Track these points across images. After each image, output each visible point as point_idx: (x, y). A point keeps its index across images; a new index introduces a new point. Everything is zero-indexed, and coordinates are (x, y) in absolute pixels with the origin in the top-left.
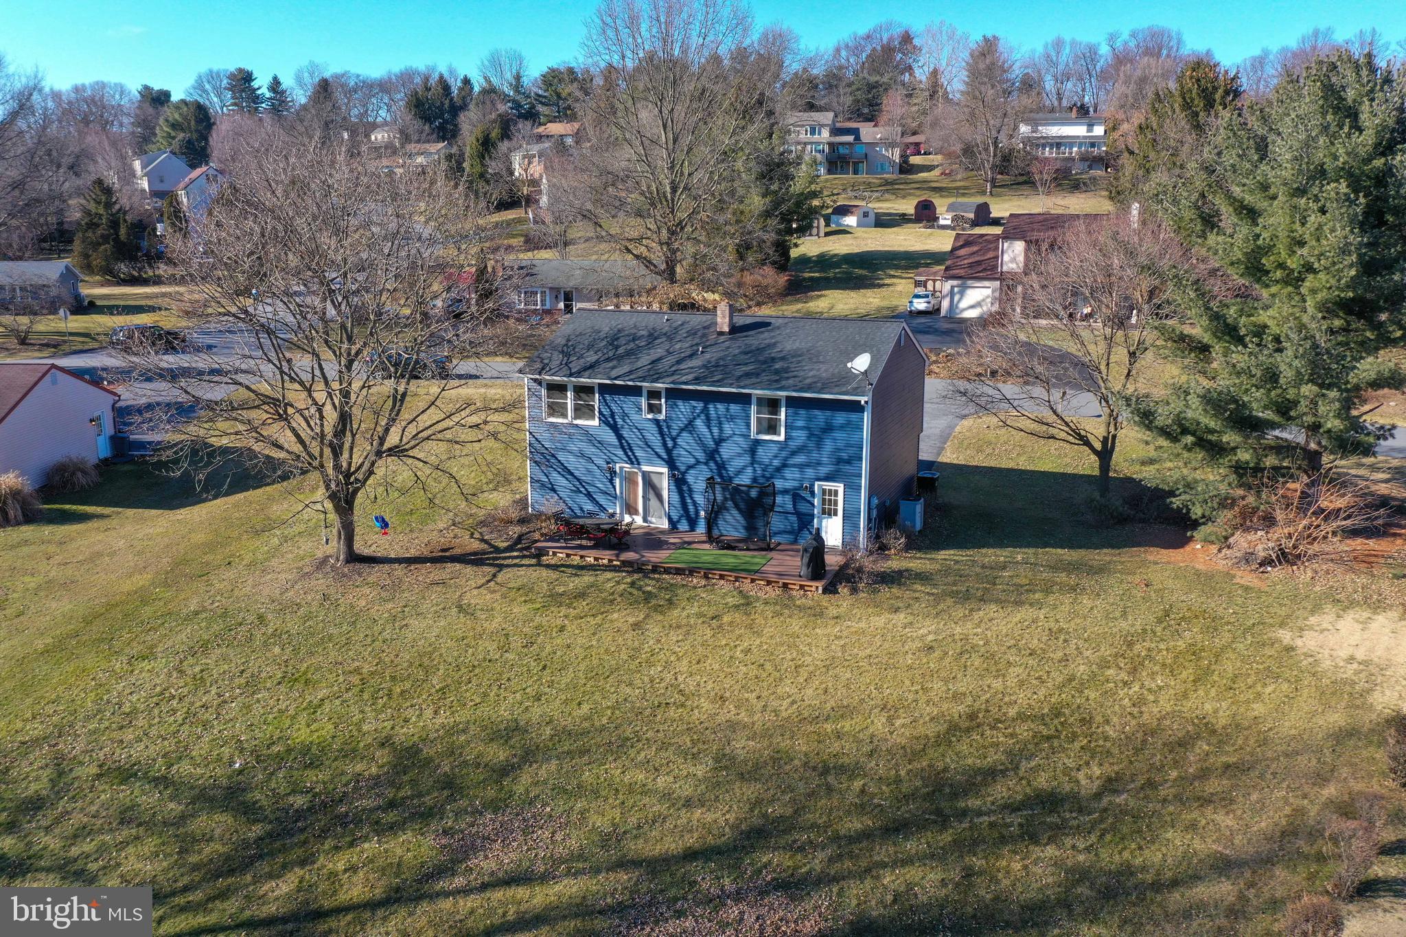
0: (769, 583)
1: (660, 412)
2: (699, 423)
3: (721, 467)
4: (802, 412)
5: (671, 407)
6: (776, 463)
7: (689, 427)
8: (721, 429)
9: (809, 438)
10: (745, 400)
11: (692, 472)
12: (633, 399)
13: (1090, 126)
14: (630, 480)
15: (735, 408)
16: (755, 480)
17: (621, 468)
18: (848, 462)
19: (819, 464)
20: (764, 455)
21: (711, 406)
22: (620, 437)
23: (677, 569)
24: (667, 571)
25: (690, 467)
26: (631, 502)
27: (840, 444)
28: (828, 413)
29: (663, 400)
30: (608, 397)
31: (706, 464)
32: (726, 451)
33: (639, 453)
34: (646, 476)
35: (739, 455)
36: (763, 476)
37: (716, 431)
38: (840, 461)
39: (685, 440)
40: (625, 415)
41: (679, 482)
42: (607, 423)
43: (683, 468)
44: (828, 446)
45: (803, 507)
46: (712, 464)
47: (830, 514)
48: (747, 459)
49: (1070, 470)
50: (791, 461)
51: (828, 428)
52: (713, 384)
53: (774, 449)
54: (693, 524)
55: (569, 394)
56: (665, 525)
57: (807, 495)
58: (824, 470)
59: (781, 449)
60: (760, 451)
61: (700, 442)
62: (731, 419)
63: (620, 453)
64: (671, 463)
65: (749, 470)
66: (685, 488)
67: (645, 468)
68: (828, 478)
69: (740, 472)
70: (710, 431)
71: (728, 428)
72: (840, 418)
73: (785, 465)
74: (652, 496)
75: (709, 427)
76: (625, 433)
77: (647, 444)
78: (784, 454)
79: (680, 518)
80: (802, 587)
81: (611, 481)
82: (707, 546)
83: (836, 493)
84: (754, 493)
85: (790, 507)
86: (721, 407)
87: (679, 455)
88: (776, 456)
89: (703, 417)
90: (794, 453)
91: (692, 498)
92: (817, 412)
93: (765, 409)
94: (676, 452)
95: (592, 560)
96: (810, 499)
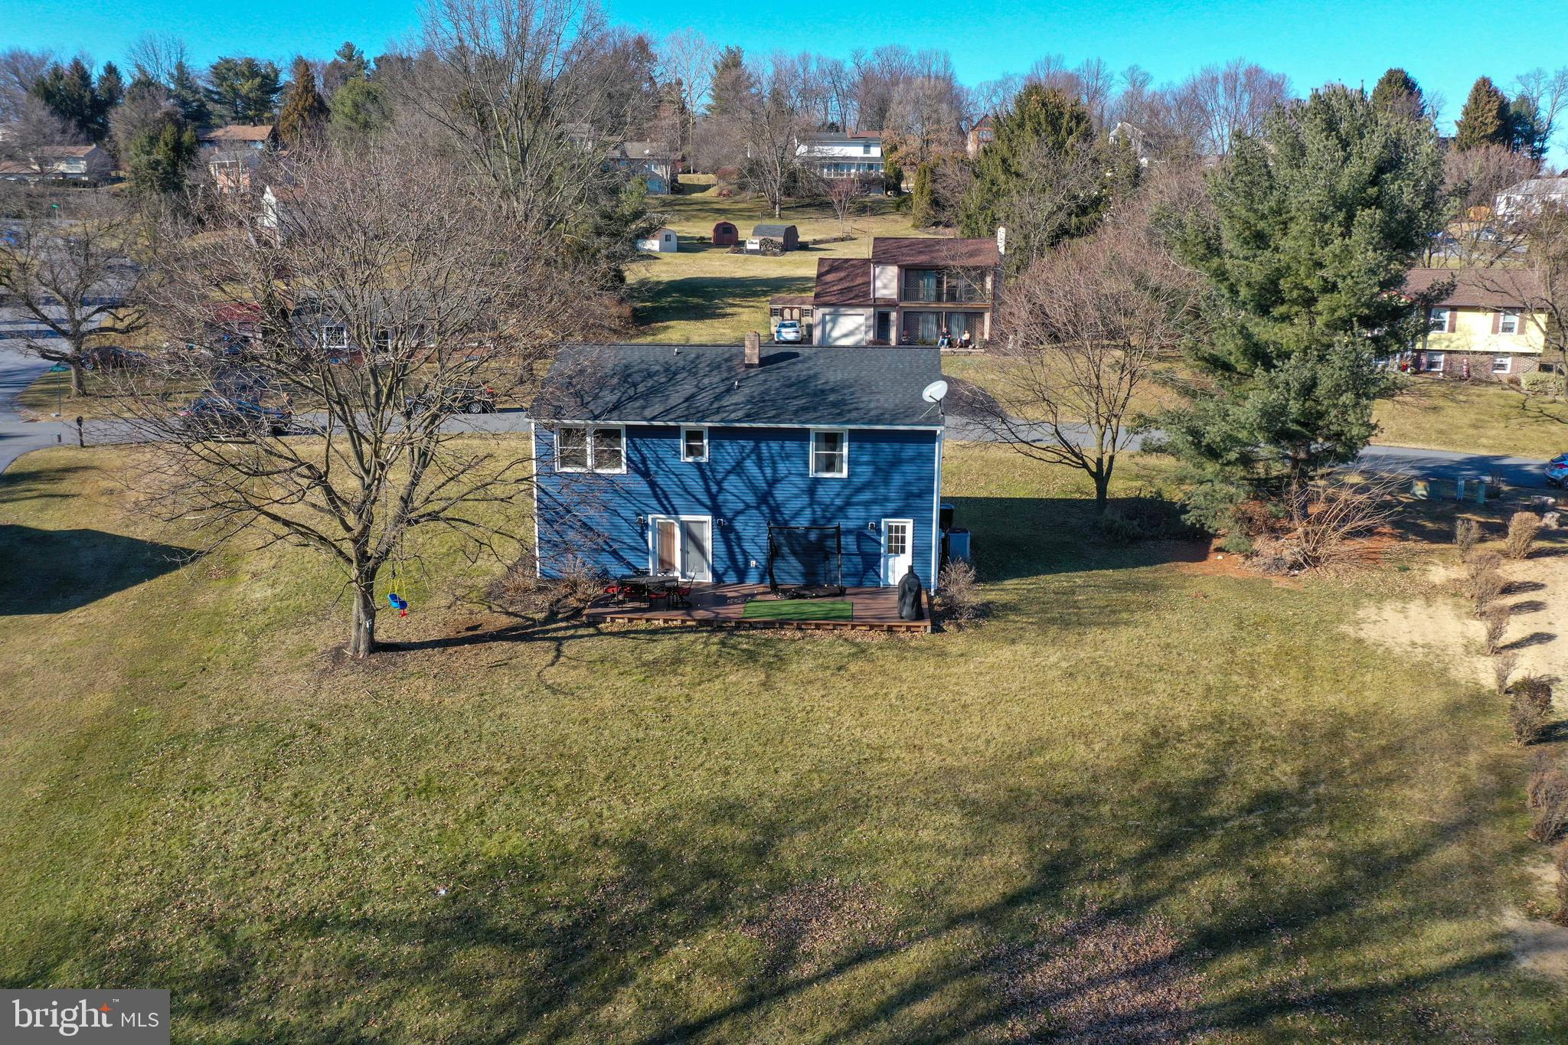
0: (872, 627)
1: (702, 454)
2: (750, 465)
3: (775, 510)
4: (868, 446)
5: (715, 447)
6: (838, 502)
7: (738, 468)
8: (775, 470)
9: (875, 473)
10: (802, 436)
11: (740, 518)
12: (668, 441)
13: (867, 147)
14: (665, 532)
15: (790, 446)
16: (814, 521)
17: (654, 520)
18: (919, 496)
19: (886, 499)
20: (824, 494)
21: (763, 446)
22: (653, 485)
25: (738, 513)
26: (665, 557)
27: (910, 478)
28: (897, 446)
29: (706, 441)
30: (638, 441)
31: (758, 508)
32: (780, 493)
33: (677, 502)
34: (685, 528)
35: (796, 496)
36: (824, 517)
37: (768, 471)
38: (909, 495)
39: (732, 484)
40: (659, 461)
41: (726, 531)
42: (637, 470)
43: (730, 514)
44: (897, 480)
45: (868, 547)
46: (764, 508)
47: (897, 553)
48: (806, 499)
49: (1043, 495)
50: (855, 499)
51: (896, 462)
52: (770, 420)
53: (837, 488)
54: (742, 575)
55: (588, 439)
56: (708, 578)
57: (872, 534)
58: (891, 507)
59: (844, 487)
60: (821, 491)
61: (751, 486)
62: (787, 457)
63: (654, 503)
64: (716, 511)
65: (808, 512)
66: (732, 536)
67: (684, 518)
68: (895, 515)
69: (797, 514)
70: (762, 472)
71: (782, 468)
72: (910, 450)
73: (848, 504)
74: (691, 548)
75: (761, 468)
76: (660, 480)
77: (686, 490)
78: (847, 492)
79: (726, 571)
80: (908, 628)
81: (643, 535)
82: (772, 597)
83: (903, 528)
84: (812, 536)
85: (853, 548)
86: (775, 446)
87: (726, 501)
88: (838, 495)
89: (753, 457)
90: (859, 490)
91: (740, 546)
92: (884, 445)
93: (823, 445)
94: (721, 498)
95: (661, 622)
96: (876, 537)
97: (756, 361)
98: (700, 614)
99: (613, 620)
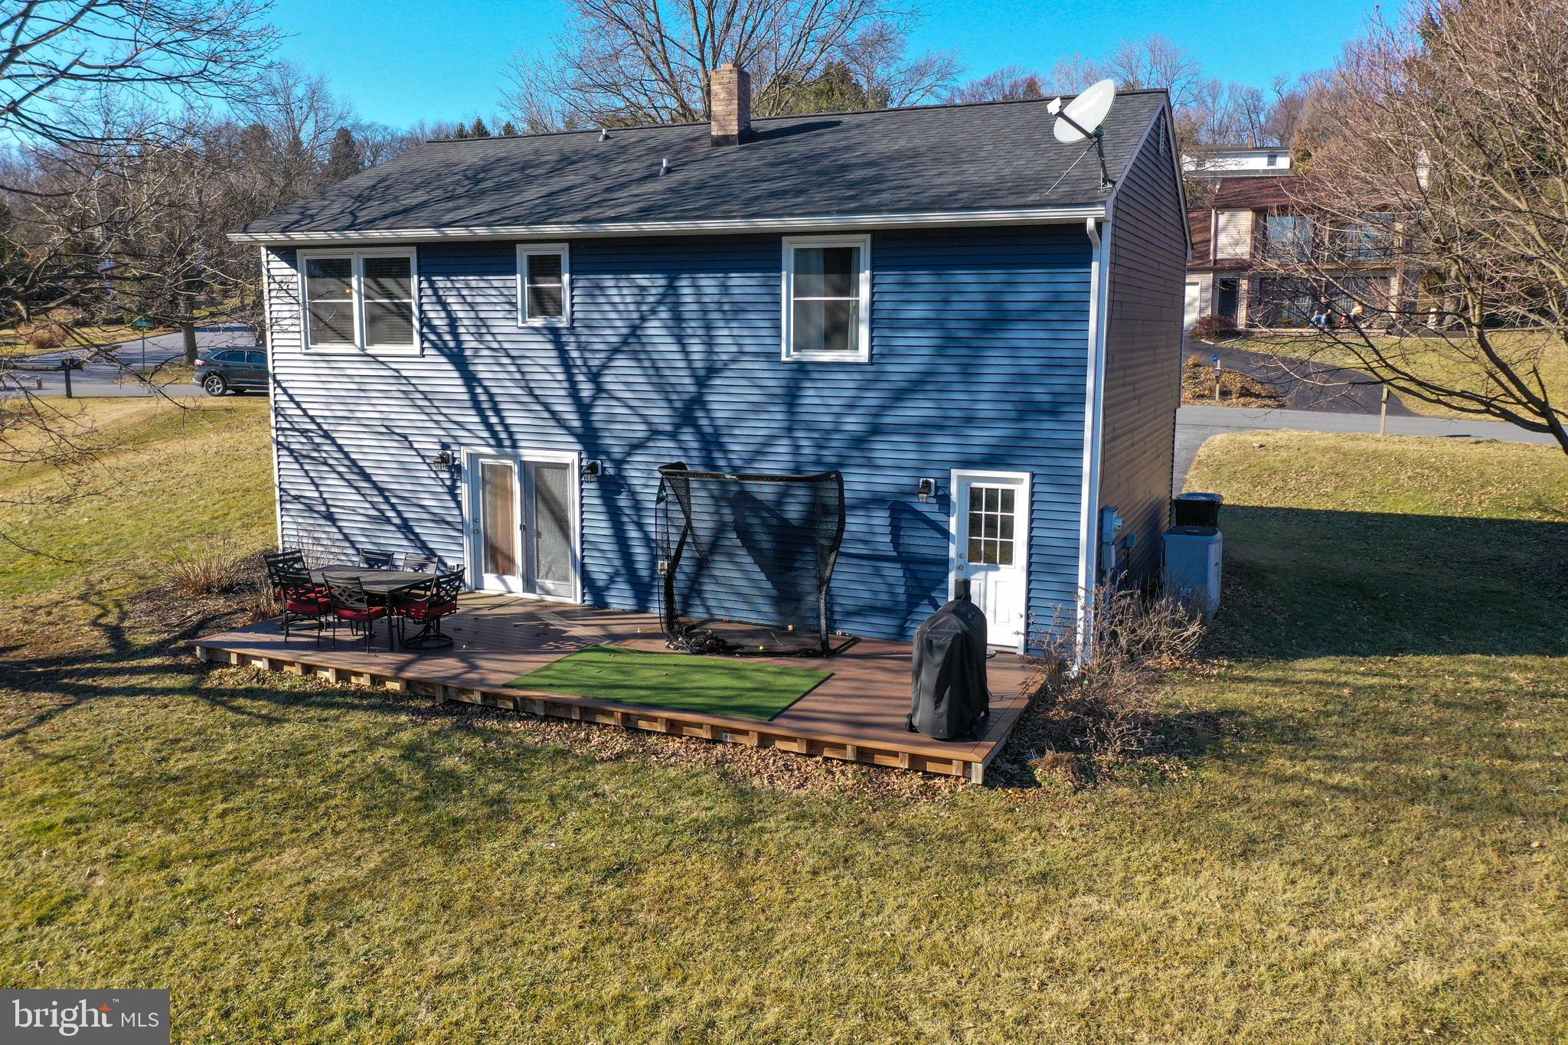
0: (814, 748)
1: (559, 309)
2: (655, 330)
3: (711, 441)
4: (921, 278)
5: (585, 293)
6: (853, 424)
7: (632, 341)
8: (710, 343)
9: (940, 350)
10: (766, 253)
11: (638, 458)
12: (496, 281)
13: (1272, 157)
14: (496, 488)
15: (742, 283)
16: (797, 471)
17: (473, 458)
18: (1054, 410)
19: (970, 420)
20: (819, 403)
21: (684, 283)
22: (470, 379)
23: (550, 704)
24: (523, 709)
25: (636, 446)
26: (500, 543)
27: (1030, 364)
28: (997, 276)
29: (566, 279)
30: (441, 282)
31: (673, 436)
32: (722, 403)
33: (515, 418)
34: (530, 475)
35: (757, 408)
36: (818, 462)
37: (696, 348)
38: (1027, 410)
39: (623, 375)
40: (482, 325)
41: (609, 488)
42: (441, 349)
43: (617, 451)
44: (996, 367)
45: (920, 542)
46: (688, 436)
47: (991, 561)
48: (777, 415)
50: (890, 419)
51: (999, 319)
53: (848, 383)
54: (642, 592)
55: (354, 282)
56: (572, 594)
57: (925, 505)
58: (981, 438)
59: (862, 387)
60: (810, 396)
61: (656, 373)
62: (736, 312)
63: (472, 419)
64: (589, 438)
65: (783, 447)
66: (623, 501)
67: (530, 455)
68: (993, 460)
69: (759, 452)
70: (684, 349)
71: (725, 339)
72: (1028, 288)
73: (876, 430)
74: (545, 524)
75: (680, 340)
76: (483, 369)
77: (530, 392)
78: (872, 398)
79: (612, 579)
80: (917, 763)
81: (452, 491)
82: (661, 645)
83: (1009, 498)
84: (794, 511)
85: (884, 542)
86: (709, 284)
87: (611, 418)
88: (852, 406)
89: (664, 313)
90: (900, 395)
91: (639, 526)
92: (962, 276)
93: (817, 280)
94: (599, 410)
95: (329, 675)
96: (938, 517)
97: (733, 129)
98: (442, 667)
99: (244, 660)
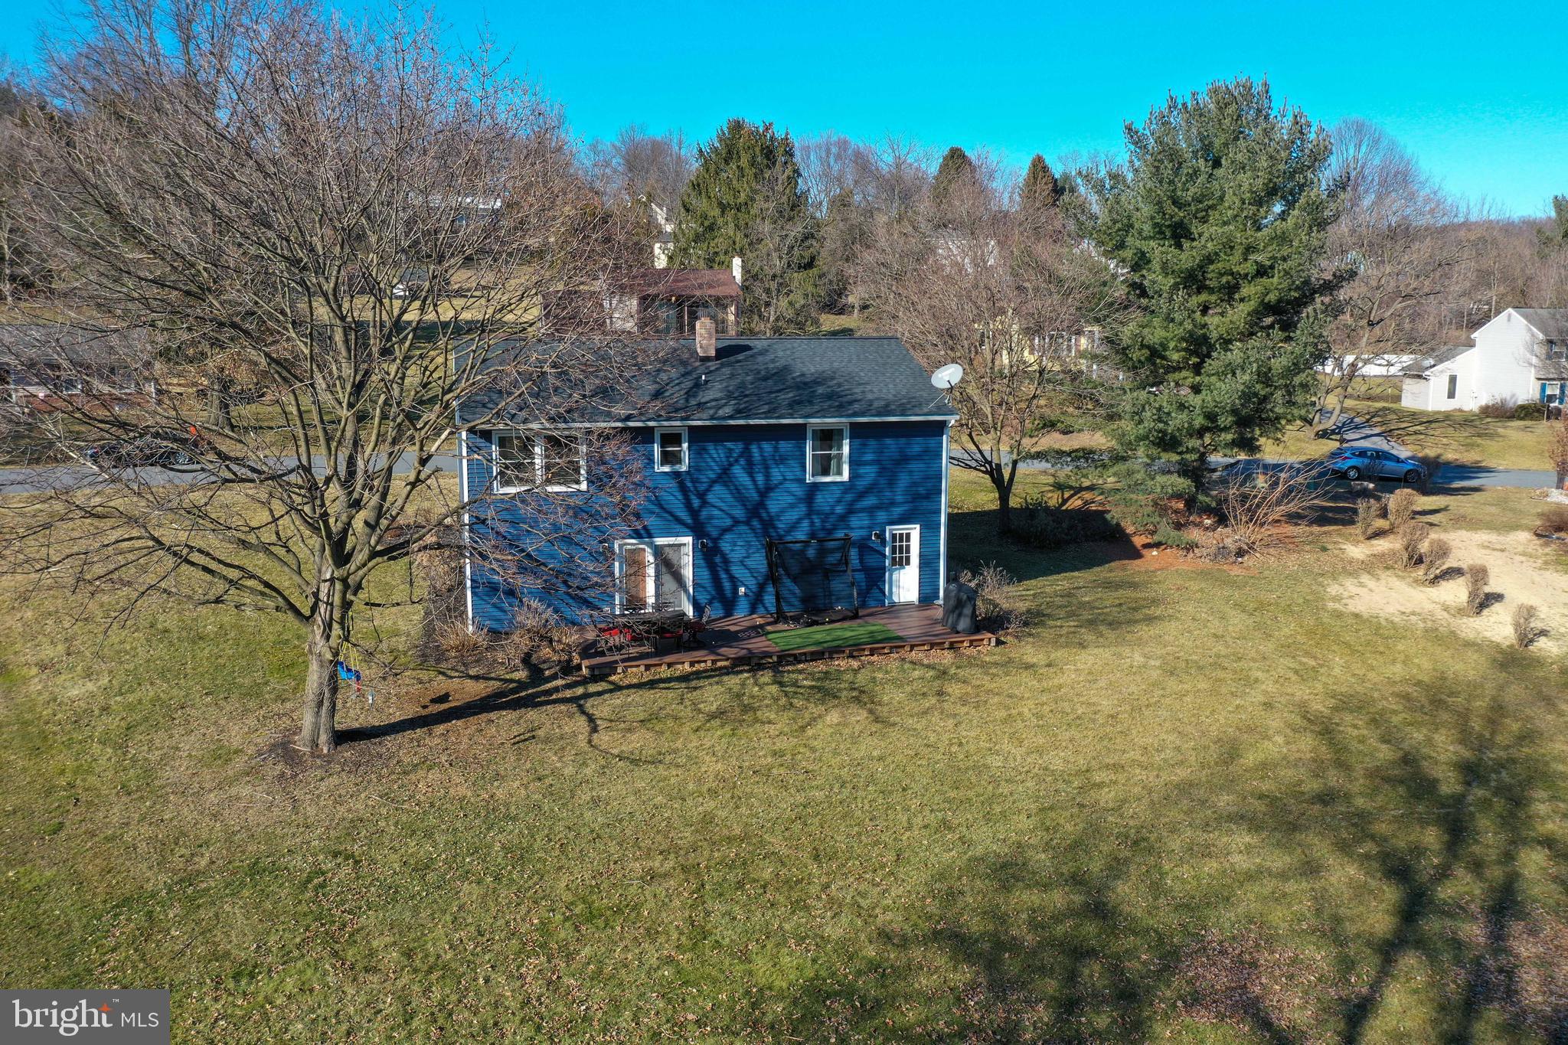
0: (931, 646)
1: (679, 461)
2: (739, 472)
3: (768, 524)
4: (872, 442)
5: (697, 452)
6: (839, 510)
7: (724, 477)
8: (767, 476)
9: (879, 474)
10: (797, 433)
11: (728, 536)
12: (640, 446)
14: (634, 563)
15: (785, 446)
16: (813, 535)
17: (621, 546)
18: (926, 498)
19: (893, 503)
20: (822, 500)
21: (753, 447)
25: (725, 531)
26: (635, 590)
27: (917, 477)
28: (903, 441)
29: (685, 445)
31: (747, 523)
32: (774, 505)
33: (651, 522)
34: (658, 551)
35: (792, 506)
36: (823, 529)
37: (760, 478)
38: (916, 498)
39: (718, 495)
41: (709, 554)
42: (601, 485)
43: (715, 533)
44: (903, 480)
45: (872, 561)
46: (755, 523)
47: (901, 564)
48: (802, 509)
50: (860, 505)
51: (904, 459)
52: (767, 415)
53: (837, 493)
54: (729, 605)
55: (537, 449)
57: (876, 545)
58: (898, 511)
59: (845, 492)
60: (820, 499)
61: (741, 497)
62: (782, 460)
63: (621, 525)
64: (698, 530)
65: (805, 524)
66: (718, 559)
67: (660, 541)
68: (900, 520)
69: (794, 526)
70: (754, 481)
71: (776, 474)
72: (917, 445)
73: (850, 511)
74: (667, 578)
75: (751, 475)
77: (661, 507)
78: (849, 497)
79: (710, 603)
81: (608, 566)
83: (908, 535)
84: (811, 553)
85: (857, 563)
86: (767, 447)
87: (711, 517)
88: (839, 501)
89: (742, 461)
90: (862, 495)
91: (727, 571)
92: (888, 441)
93: (824, 444)
94: (704, 513)
96: (880, 548)
97: (713, 353)
98: (726, 652)
